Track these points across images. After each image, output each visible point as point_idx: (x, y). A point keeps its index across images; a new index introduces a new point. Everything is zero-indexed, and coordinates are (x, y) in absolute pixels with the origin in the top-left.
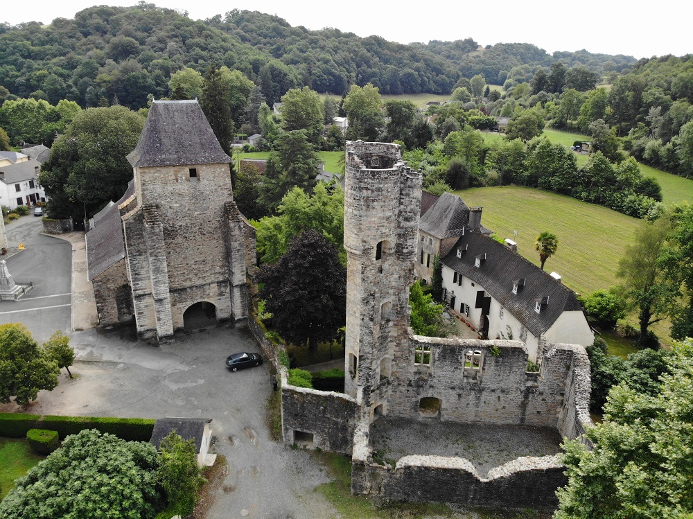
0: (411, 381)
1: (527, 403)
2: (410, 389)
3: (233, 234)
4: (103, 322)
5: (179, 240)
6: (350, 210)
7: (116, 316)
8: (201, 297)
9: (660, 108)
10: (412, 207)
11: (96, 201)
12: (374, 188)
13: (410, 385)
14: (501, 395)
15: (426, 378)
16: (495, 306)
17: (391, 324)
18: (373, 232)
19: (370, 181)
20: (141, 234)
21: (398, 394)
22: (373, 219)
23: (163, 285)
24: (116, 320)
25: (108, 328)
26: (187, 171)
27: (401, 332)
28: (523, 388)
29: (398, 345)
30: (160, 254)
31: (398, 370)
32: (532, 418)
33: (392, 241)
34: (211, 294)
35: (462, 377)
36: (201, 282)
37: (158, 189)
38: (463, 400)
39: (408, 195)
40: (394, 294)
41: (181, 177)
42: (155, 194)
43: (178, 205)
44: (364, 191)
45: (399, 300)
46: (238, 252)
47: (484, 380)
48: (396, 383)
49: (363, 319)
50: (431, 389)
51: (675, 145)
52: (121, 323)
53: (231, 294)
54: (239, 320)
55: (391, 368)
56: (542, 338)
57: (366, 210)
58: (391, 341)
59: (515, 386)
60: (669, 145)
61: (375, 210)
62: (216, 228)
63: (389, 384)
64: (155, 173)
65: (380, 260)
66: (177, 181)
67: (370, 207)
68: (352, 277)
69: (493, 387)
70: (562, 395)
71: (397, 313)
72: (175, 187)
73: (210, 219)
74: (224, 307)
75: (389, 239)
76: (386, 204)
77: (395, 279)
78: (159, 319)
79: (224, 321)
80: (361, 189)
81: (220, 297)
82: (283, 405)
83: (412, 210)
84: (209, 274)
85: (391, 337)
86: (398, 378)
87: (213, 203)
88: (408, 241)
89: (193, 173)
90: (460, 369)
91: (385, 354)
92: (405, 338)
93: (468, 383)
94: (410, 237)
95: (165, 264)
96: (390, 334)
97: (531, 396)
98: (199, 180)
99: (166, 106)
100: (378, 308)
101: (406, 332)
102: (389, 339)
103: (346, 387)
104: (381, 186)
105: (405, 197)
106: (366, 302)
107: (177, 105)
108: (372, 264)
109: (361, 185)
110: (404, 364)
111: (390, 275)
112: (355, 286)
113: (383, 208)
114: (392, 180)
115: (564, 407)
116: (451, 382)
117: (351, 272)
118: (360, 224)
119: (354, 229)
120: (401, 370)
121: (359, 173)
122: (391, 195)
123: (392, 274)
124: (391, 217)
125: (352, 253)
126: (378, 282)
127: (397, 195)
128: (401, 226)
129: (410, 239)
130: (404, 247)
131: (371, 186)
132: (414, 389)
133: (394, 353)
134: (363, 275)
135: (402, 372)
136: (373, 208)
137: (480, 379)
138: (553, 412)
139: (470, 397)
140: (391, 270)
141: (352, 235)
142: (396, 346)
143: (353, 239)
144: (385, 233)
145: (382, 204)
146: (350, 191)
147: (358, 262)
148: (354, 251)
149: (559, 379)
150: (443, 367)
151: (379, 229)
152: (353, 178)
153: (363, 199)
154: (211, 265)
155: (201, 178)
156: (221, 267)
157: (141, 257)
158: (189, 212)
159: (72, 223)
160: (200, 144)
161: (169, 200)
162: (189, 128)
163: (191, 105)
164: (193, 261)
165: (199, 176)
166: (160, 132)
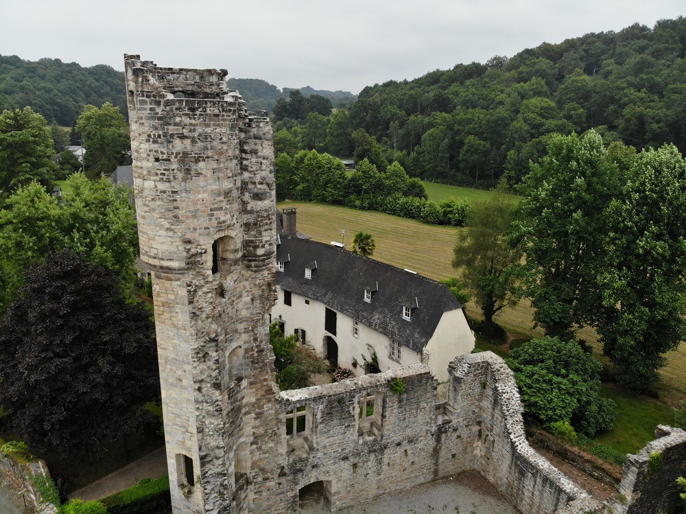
0: (283, 468)
1: (440, 448)
2: (283, 480)
6: (149, 184)
9: (398, 122)
10: (264, 174)
12: (196, 135)
13: (282, 474)
14: (408, 448)
15: (305, 456)
16: (344, 323)
17: (244, 383)
18: (203, 221)
19: (187, 120)
21: (264, 494)
22: (200, 196)
27: (261, 392)
28: (434, 429)
29: (259, 416)
31: (262, 456)
32: (447, 467)
33: (237, 235)
35: (356, 438)
38: (360, 471)
39: (254, 152)
40: (246, 331)
44: (177, 142)
45: (255, 339)
47: (386, 432)
48: (260, 479)
49: (199, 389)
50: (314, 470)
55: (250, 456)
56: (425, 352)
57: (184, 180)
58: (247, 413)
59: (425, 428)
61: (201, 178)
63: (248, 482)
65: (218, 275)
67: (192, 172)
68: (167, 315)
69: (397, 439)
70: (479, 423)
71: (253, 362)
75: (232, 233)
76: (222, 165)
77: (246, 303)
80: (169, 138)
83: (264, 179)
85: (247, 405)
86: (262, 470)
88: (264, 233)
90: (353, 426)
91: (239, 437)
92: (269, 401)
93: (365, 443)
94: (266, 227)
96: (244, 401)
97: (444, 436)
100: (224, 361)
101: (270, 391)
102: (243, 411)
104: (209, 130)
105: (248, 156)
106: (201, 355)
108: (207, 282)
109: (168, 129)
110: (271, 445)
111: (238, 298)
112: (174, 330)
113: (217, 174)
114: (226, 120)
115: (485, 439)
116: (342, 450)
117: (163, 306)
118: (175, 208)
119: (162, 220)
120: (267, 455)
121: (162, 107)
122: (227, 150)
123: (240, 296)
124: (230, 192)
125: (162, 267)
126: (220, 315)
127: (237, 152)
128: (249, 208)
129: (266, 230)
130: (259, 246)
131: (190, 131)
132: (289, 478)
133: (254, 430)
134: (192, 306)
135: (268, 458)
136: (199, 174)
137: (380, 433)
138: (469, 449)
139: (369, 463)
140: (238, 290)
141: (159, 233)
142: (255, 419)
143: (161, 239)
144: (224, 222)
145: (215, 165)
146: (145, 146)
147: (178, 283)
148: (165, 264)
149: (474, 404)
150: (329, 431)
151: (212, 215)
152: (148, 118)
153: (176, 157)
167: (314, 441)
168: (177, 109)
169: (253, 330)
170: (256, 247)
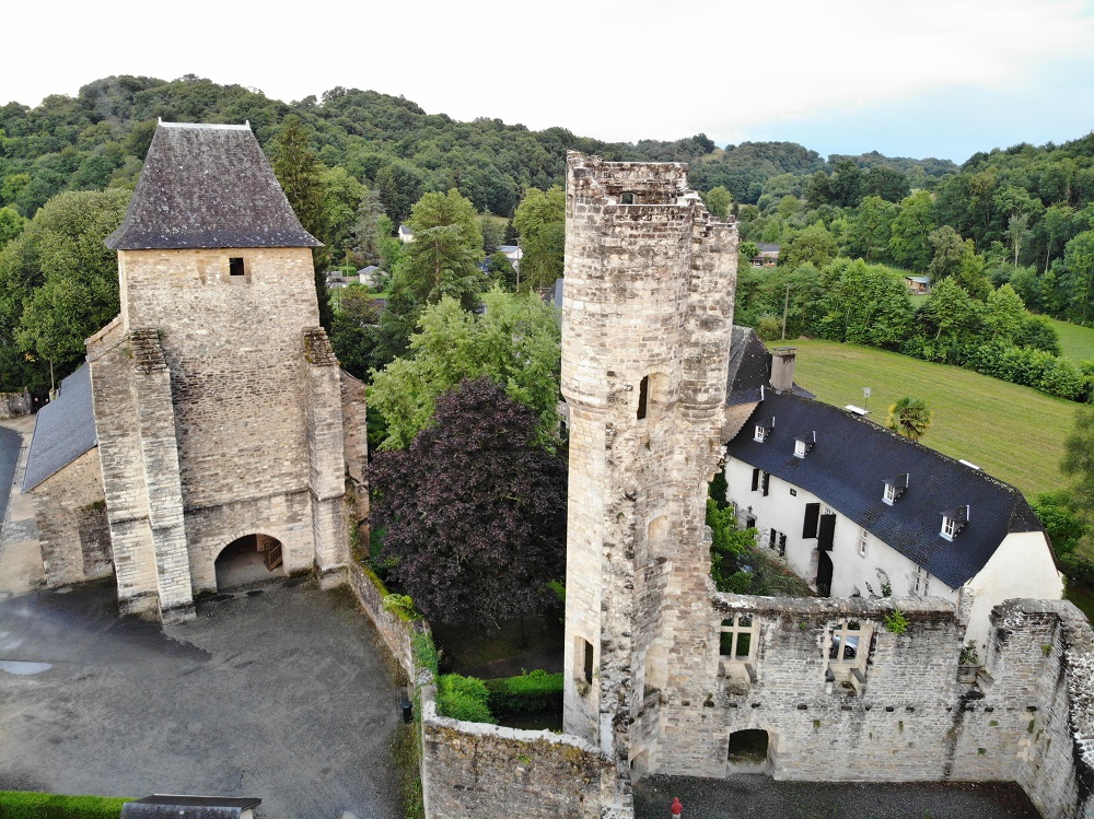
0: (710, 696)
1: (960, 733)
2: (709, 711)
3: (319, 390)
4: (54, 579)
5: (206, 404)
6: (578, 305)
7: (81, 567)
8: (253, 525)
9: (1025, 217)
10: (718, 296)
11: (71, 358)
12: (636, 248)
14: (906, 718)
15: (744, 688)
16: (847, 531)
17: (668, 566)
18: (633, 352)
19: (628, 231)
20: (126, 392)
21: (681, 724)
22: (632, 322)
23: (169, 498)
24: (81, 576)
25: (61, 591)
26: (223, 260)
27: (689, 585)
28: (952, 701)
29: (684, 615)
30: (162, 433)
31: (684, 671)
32: (968, 765)
33: (674, 375)
34: (273, 519)
35: (823, 683)
36: (253, 492)
37: (164, 297)
38: (823, 733)
39: (709, 268)
41: (213, 275)
42: (158, 309)
43: (204, 332)
44: (614, 257)
45: (687, 512)
46: (329, 429)
47: (871, 687)
48: (678, 702)
49: (609, 556)
50: (755, 710)
51: (1058, 273)
52: (89, 582)
53: (313, 517)
54: (331, 571)
55: (667, 667)
56: (966, 591)
57: (617, 302)
58: (667, 608)
59: (936, 696)
60: (1049, 274)
61: (637, 300)
62: (283, 381)
63: (662, 702)
64: (156, 264)
65: (644, 421)
66: (204, 282)
67: (627, 294)
68: (581, 461)
69: (889, 702)
70: (1032, 709)
71: (681, 541)
72: (200, 294)
73: (272, 362)
74: (300, 545)
75: (667, 370)
76: (663, 285)
77: (678, 463)
78: (162, 571)
79: (299, 576)
80: (603, 252)
81: (291, 525)
82: (428, 763)
83: (718, 302)
84: (268, 477)
85: (670, 596)
86: (682, 691)
87: (278, 330)
88: (709, 374)
89: (237, 267)
90: (820, 665)
91: (655, 636)
92: (699, 599)
93: (835, 694)
94: (713, 366)
95: (174, 454)
96: (667, 590)
97: (968, 715)
98: (249, 281)
99: (186, 134)
100: (642, 530)
101: (701, 586)
102: (664, 603)
103: (566, 712)
105: (701, 273)
106: (615, 513)
107: (206, 133)
108: (629, 428)
109: (605, 241)
110: (697, 659)
111: (667, 454)
112: (588, 479)
113: (656, 295)
114: (676, 229)
115: (1038, 736)
116: (800, 694)
117: (579, 449)
118: (602, 334)
119: (588, 347)
120: (690, 672)
121: (602, 214)
122: (672, 266)
123: (671, 452)
124: (671, 318)
125: (581, 403)
126: (643, 470)
127: (686, 269)
128: (693, 340)
129: (713, 370)
130: (700, 390)
131: (630, 244)
132: (718, 713)
133: (676, 633)
134: (609, 452)
135: (691, 676)
136: (634, 296)
137: (862, 685)
138: (1009, 748)
139: (840, 725)
140: (669, 444)
141: (583, 363)
142: (679, 618)
143: (586, 370)
144: (658, 355)
145: (655, 285)
146: (579, 261)
147: (598, 423)
148: (584, 399)
149: (1027, 677)
150: (781, 663)
151: (644, 346)
152: (585, 228)
153: (610, 275)
154: (272, 457)
155: (253, 277)
156: (294, 462)
157: (126, 439)
158: (228, 347)
159: (29, 400)
160: (254, 209)
161: (186, 320)
162: (232, 178)
163: (236, 135)
164: (236, 449)
165: (250, 273)
166: (170, 182)
167: (759, 671)
168: (617, 217)
169: (684, 500)
170: (696, 391)
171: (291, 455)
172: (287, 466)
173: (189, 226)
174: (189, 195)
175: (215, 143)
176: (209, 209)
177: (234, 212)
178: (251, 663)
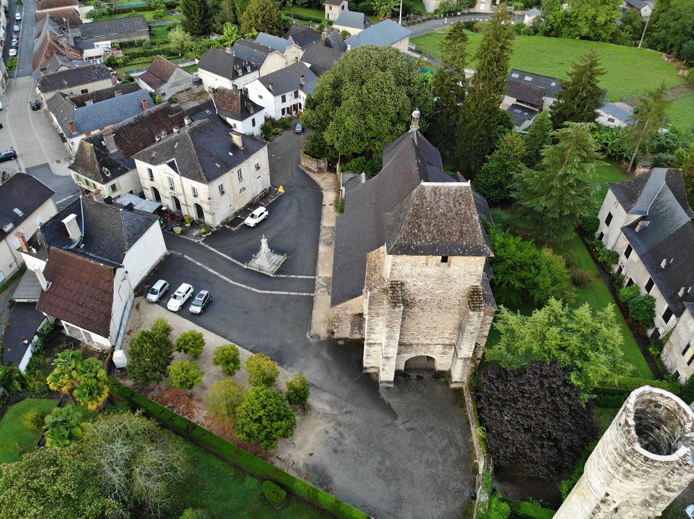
4: (337, 336)
5: (416, 309)
7: (348, 334)
8: (425, 353)
12: (641, 469)
24: (349, 337)
25: (340, 342)
26: (438, 258)
30: (394, 327)
34: (434, 352)
37: (407, 270)
41: (432, 262)
42: (403, 274)
52: (352, 340)
53: (454, 356)
57: (622, 478)
61: (633, 482)
72: (424, 269)
73: (451, 297)
74: (444, 363)
79: (441, 374)
81: (442, 355)
84: (437, 338)
87: (458, 286)
89: (445, 260)
95: (398, 334)
98: (449, 265)
104: (650, 470)
107: (445, 188)
154: (440, 331)
155: (452, 265)
156: (450, 334)
157: (378, 318)
158: (432, 290)
159: (327, 164)
160: (461, 232)
161: (415, 279)
162: (453, 214)
163: (461, 189)
164: (425, 327)
165: (450, 263)
166: (421, 217)
171: (449, 331)
172: (447, 335)
173: (426, 241)
174: (428, 224)
175: (448, 194)
176: (437, 232)
177: (450, 233)
178: (413, 429)
